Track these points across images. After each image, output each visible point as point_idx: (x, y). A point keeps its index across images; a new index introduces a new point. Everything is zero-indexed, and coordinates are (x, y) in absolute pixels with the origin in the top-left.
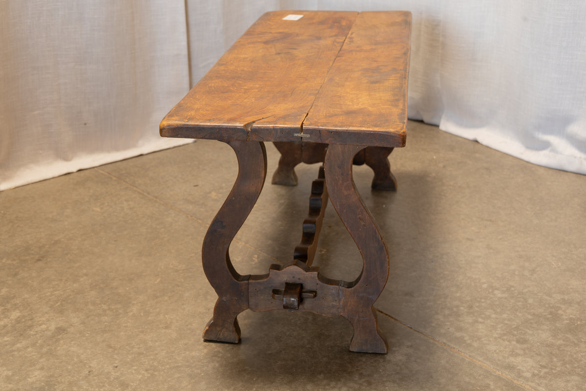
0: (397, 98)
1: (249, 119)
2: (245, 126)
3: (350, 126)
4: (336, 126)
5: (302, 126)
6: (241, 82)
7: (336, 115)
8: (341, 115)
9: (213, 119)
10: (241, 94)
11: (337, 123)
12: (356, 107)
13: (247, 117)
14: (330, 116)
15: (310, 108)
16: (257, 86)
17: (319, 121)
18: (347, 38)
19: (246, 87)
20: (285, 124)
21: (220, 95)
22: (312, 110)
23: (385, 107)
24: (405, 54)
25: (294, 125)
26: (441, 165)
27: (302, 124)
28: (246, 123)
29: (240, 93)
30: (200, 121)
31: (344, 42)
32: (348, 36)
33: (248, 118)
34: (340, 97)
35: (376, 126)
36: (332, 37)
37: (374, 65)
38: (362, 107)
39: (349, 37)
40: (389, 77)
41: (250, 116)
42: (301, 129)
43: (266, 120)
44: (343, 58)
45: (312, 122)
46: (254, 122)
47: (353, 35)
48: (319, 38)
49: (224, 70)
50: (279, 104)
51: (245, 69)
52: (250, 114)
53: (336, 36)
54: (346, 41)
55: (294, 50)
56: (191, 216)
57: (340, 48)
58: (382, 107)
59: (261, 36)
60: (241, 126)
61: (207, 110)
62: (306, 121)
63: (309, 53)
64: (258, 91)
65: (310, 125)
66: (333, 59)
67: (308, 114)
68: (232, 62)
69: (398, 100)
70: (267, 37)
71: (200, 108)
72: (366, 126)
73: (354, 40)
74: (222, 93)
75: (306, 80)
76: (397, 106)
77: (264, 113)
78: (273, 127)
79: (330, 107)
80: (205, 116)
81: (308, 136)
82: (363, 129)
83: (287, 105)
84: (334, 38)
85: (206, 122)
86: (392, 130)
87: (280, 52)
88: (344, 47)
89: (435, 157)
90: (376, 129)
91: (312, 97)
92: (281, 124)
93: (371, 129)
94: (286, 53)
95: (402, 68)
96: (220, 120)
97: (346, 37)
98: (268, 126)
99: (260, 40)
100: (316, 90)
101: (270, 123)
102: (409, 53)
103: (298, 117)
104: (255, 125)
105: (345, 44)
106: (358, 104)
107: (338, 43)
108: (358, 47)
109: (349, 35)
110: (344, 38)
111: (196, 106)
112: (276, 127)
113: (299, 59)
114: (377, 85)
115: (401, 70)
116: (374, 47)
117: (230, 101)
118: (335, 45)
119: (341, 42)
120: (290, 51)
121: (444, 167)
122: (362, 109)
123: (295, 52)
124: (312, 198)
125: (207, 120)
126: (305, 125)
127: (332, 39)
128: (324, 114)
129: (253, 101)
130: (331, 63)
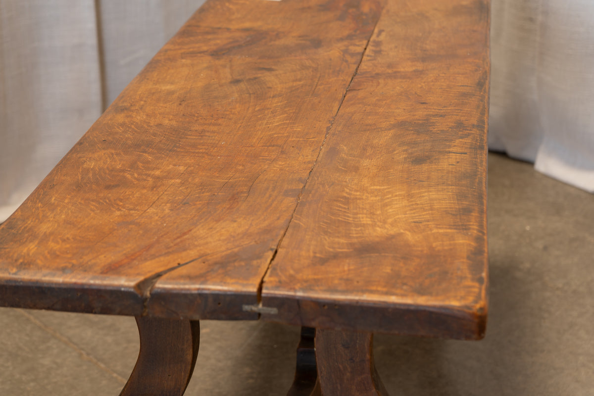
0: (466, 203)
1: (149, 267)
2: (139, 286)
3: (364, 291)
4: (334, 290)
5: (260, 289)
6: (150, 158)
7: (336, 256)
8: (347, 256)
9: (73, 265)
10: (145, 191)
11: (336, 282)
12: (378, 232)
13: (146, 260)
14: (324, 261)
15: (282, 232)
16: (182, 168)
17: (299, 276)
18: (370, 43)
19: (157, 173)
20: (225, 284)
21: (102, 195)
22: (285, 242)
23: (441, 231)
24: (481, 85)
25: (244, 285)
26: (540, 245)
27: (262, 282)
28: (141, 278)
29: (144, 188)
30: (45, 271)
31: (363, 54)
32: (372, 39)
33: (148, 263)
34: (347, 201)
35: (421, 292)
36: (342, 40)
37: (421, 113)
38: (393, 231)
39: (374, 41)
40: (450, 147)
41: (153, 257)
42: (258, 297)
43: (183, 271)
44: (361, 94)
45: (283, 278)
46: (159, 275)
47: (382, 37)
48: (317, 43)
49: (123, 125)
50: (218, 221)
51: (166, 122)
52: (153, 251)
53: (350, 37)
54: (367, 52)
55: (267, 73)
56: (88, 354)
57: (355, 67)
58: (435, 231)
59: (209, 37)
60: (130, 287)
61: (64, 241)
62: (270, 276)
63: (296, 80)
64: (182, 184)
65: (277, 287)
66: (340, 96)
67: (276, 252)
68: (142, 103)
69: (467, 211)
70: (221, 40)
71: (51, 234)
72: (398, 291)
73: (383, 48)
74: (108, 187)
75: (282, 152)
76: (464, 228)
77: (185, 250)
78: (198, 289)
79: (326, 233)
80: (58, 256)
81: (274, 311)
82: (393, 299)
83: (235, 225)
84: (346, 43)
85: (54, 275)
86: (455, 303)
87: (239, 78)
88: (363, 66)
89: (528, 228)
90: (422, 301)
91: (289, 202)
92: (214, 284)
93: (409, 301)
94: (250, 79)
95: (475, 123)
96: (85, 269)
97: (369, 41)
98: (187, 287)
99: (205, 48)
100: (300, 180)
101: (191, 278)
102: (487, 82)
103: (255, 262)
104: (161, 285)
105: (365, 58)
106: (385, 222)
107: (353, 55)
108: (390, 66)
109: (374, 38)
110: (365, 42)
111: (45, 228)
112: (203, 289)
113: (274, 97)
114: (425, 167)
115: (473, 126)
116: (420, 66)
117: (118, 213)
118: (347, 61)
119: (358, 53)
120: (259, 75)
121: (545, 248)
122: (392, 237)
123: (268, 78)
124: (302, 349)
125: (58, 269)
126: (267, 289)
127: (341, 45)
128: (312, 254)
129: (167, 211)
130: (336, 105)
